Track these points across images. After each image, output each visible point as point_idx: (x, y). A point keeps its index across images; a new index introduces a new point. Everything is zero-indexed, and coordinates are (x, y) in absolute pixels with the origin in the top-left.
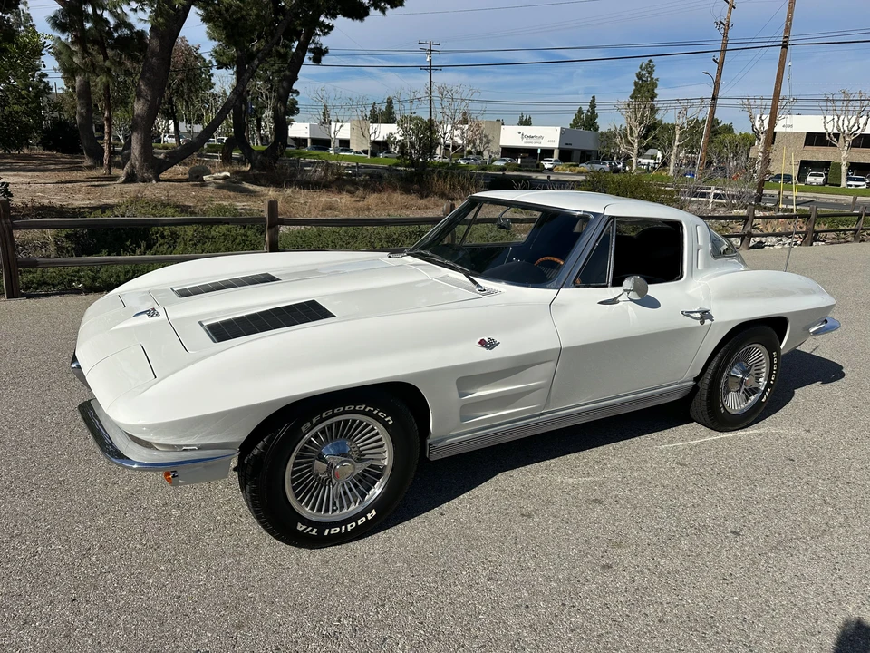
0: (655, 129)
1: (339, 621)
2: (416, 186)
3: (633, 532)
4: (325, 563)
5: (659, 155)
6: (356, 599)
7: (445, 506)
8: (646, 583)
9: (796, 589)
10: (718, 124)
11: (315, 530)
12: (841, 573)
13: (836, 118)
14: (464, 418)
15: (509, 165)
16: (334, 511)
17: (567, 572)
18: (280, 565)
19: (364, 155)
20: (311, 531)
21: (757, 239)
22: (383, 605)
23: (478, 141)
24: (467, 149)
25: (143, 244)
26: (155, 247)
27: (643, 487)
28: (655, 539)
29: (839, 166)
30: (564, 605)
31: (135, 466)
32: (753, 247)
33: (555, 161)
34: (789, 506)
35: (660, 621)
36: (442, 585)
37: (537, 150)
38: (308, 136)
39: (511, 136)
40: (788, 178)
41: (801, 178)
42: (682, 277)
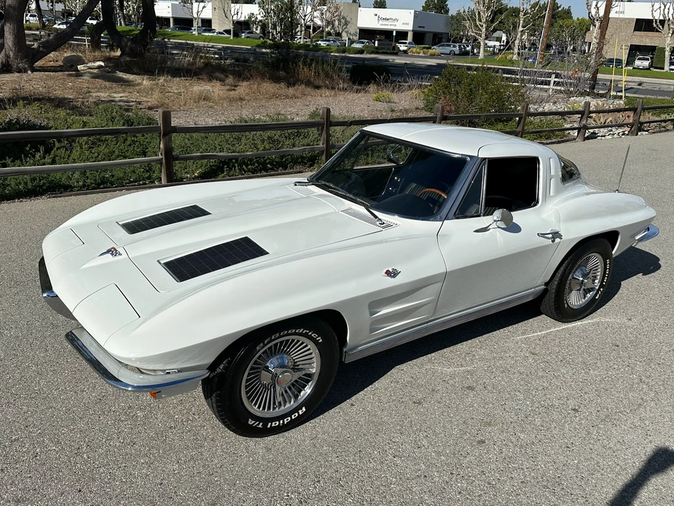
0: (501, 14)
1: (288, 496)
2: (282, 73)
3: (499, 412)
4: (269, 450)
5: (504, 38)
6: (298, 477)
7: (353, 398)
8: (511, 454)
9: (619, 452)
10: (558, 8)
11: (261, 424)
12: (651, 438)
13: (663, 6)
14: (372, 330)
15: (367, 47)
16: (274, 408)
17: (452, 447)
18: (234, 453)
19: (226, 35)
20: (258, 424)
21: (591, 131)
22: (319, 481)
23: (337, 23)
24: (327, 30)
25: (42, 149)
26: (53, 151)
27: (504, 374)
28: (516, 418)
29: (663, 50)
30: (452, 474)
31: (130, 389)
32: (588, 138)
33: (409, 43)
34: (614, 385)
35: (522, 482)
36: (360, 463)
37: (392, 32)
38: (170, 15)
39: (368, 18)
40: (619, 62)
41: (630, 62)
42: (538, 202)
